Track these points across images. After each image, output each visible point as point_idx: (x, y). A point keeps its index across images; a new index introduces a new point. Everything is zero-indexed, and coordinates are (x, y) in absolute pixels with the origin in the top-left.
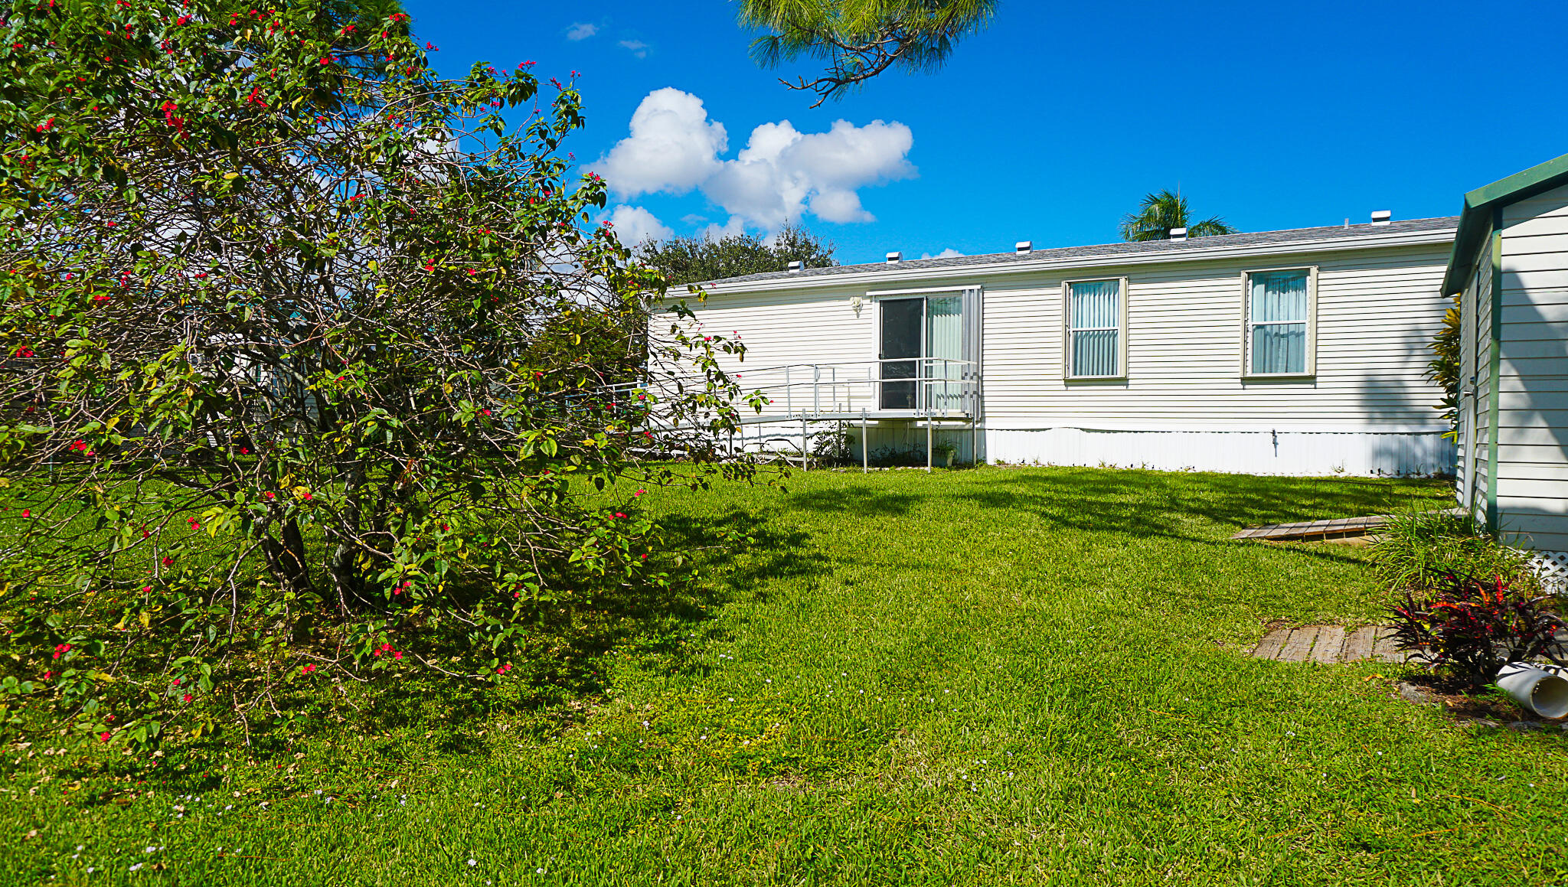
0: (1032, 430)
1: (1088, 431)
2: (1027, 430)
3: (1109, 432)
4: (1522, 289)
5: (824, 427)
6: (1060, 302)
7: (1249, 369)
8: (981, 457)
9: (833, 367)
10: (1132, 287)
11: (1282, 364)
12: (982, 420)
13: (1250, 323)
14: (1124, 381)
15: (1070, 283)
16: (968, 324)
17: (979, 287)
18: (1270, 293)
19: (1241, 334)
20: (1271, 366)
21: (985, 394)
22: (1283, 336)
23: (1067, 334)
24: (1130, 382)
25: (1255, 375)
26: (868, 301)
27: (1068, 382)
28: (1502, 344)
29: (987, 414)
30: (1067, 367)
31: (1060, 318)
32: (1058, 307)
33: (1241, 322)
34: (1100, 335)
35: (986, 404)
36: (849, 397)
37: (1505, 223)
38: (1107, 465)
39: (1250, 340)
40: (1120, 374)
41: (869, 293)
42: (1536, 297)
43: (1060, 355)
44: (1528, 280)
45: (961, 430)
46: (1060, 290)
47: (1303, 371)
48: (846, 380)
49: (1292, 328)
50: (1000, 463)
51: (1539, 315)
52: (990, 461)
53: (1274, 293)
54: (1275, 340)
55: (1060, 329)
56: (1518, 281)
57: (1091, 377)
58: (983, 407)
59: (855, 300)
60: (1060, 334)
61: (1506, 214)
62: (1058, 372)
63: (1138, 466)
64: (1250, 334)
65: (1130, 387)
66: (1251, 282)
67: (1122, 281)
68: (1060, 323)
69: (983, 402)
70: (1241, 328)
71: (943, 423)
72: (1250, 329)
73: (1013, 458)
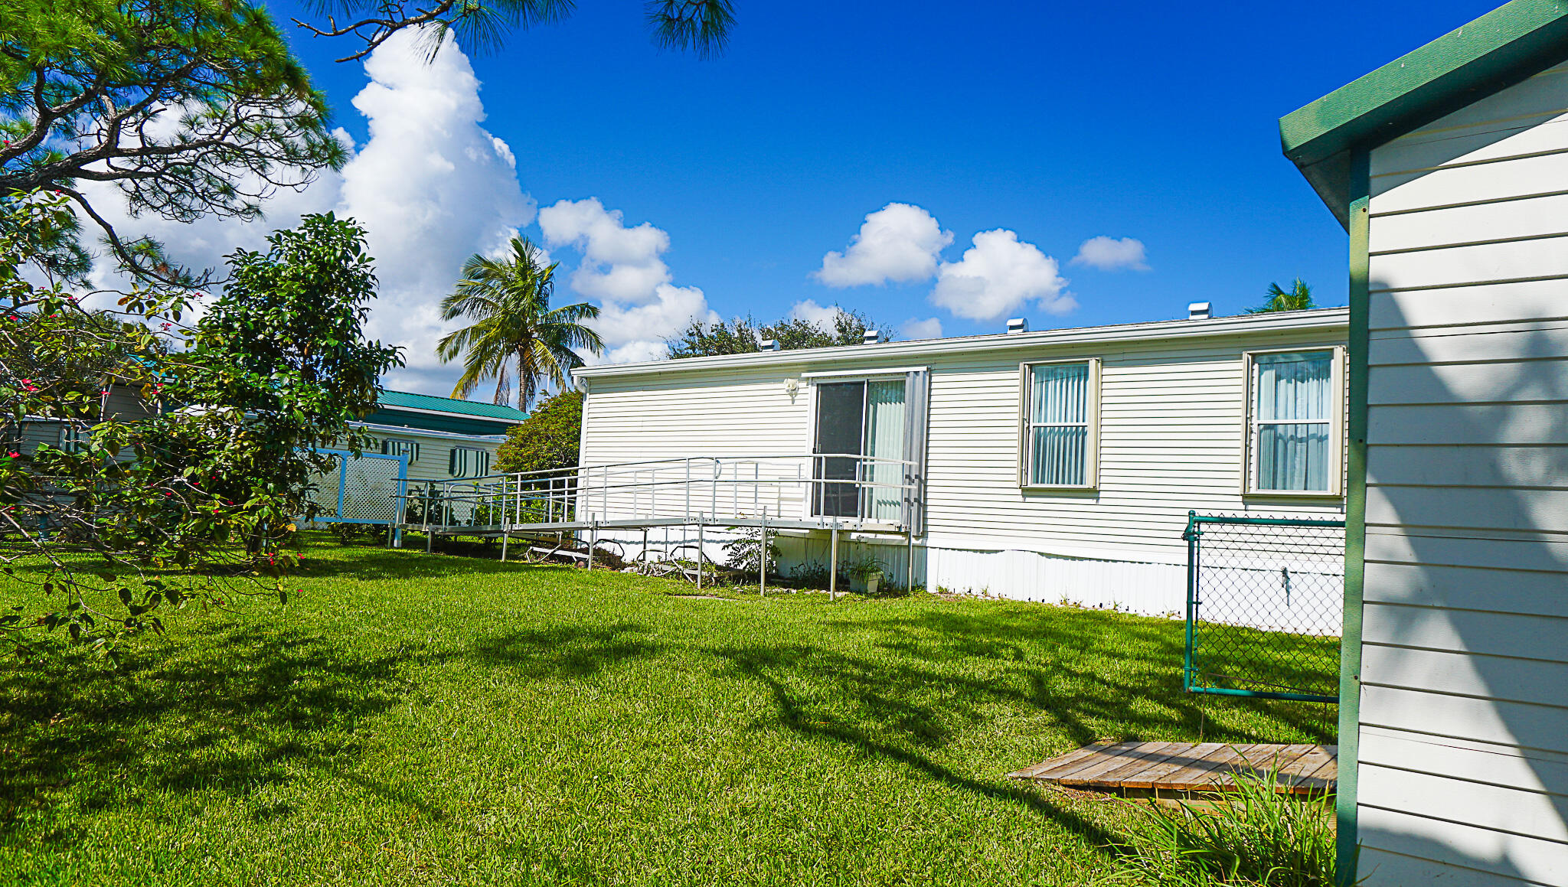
0: (982, 551)
1: (1049, 556)
2: (975, 551)
3: (1074, 558)
4: (1403, 329)
5: (742, 534)
6: (1017, 389)
7: (1253, 483)
8: (921, 582)
9: (754, 460)
10: (1106, 371)
11: (1299, 478)
12: (924, 535)
13: (1255, 422)
14: (1093, 493)
15: (1031, 366)
16: (910, 416)
17: (924, 368)
18: (1283, 382)
19: (1241, 436)
20: (1285, 480)
21: (929, 502)
22: (1301, 440)
23: (1025, 430)
24: (1102, 494)
25: (1261, 492)
26: (804, 384)
27: (1027, 492)
28: (1372, 452)
29: (930, 528)
30: (1023, 472)
31: (1016, 409)
32: (1016, 395)
33: (1241, 420)
34: (1064, 431)
35: (929, 515)
36: (780, 499)
37: (1374, 184)
38: (1071, 603)
39: (1254, 444)
40: (1089, 484)
41: (804, 375)
42: (1437, 348)
43: (1015, 457)
44: (1418, 309)
45: (899, 547)
46: (1018, 375)
47: (1326, 489)
48: (777, 479)
49: (1312, 430)
50: (942, 591)
51: (1439, 384)
52: (931, 588)
53: (1289, 381)
54: (1290, 445)
55: (1016, 423)
56: (1396, 310)
57: (1054, 486)
58: (925, 519)
59: (788, 383)
60: (1016, 430)
61: (1378, 162)
62: (1014, 476)
63: (1108, 607)
64: (1254, 437)
65: (1101, 501)
66: (1256, 366)
67: (1092, 363)
68: (1016, 416)
69: (925, 512)
70: (1241, 428)
71: (880, 536)
72: (1255, 429)
73: (958, 586)
